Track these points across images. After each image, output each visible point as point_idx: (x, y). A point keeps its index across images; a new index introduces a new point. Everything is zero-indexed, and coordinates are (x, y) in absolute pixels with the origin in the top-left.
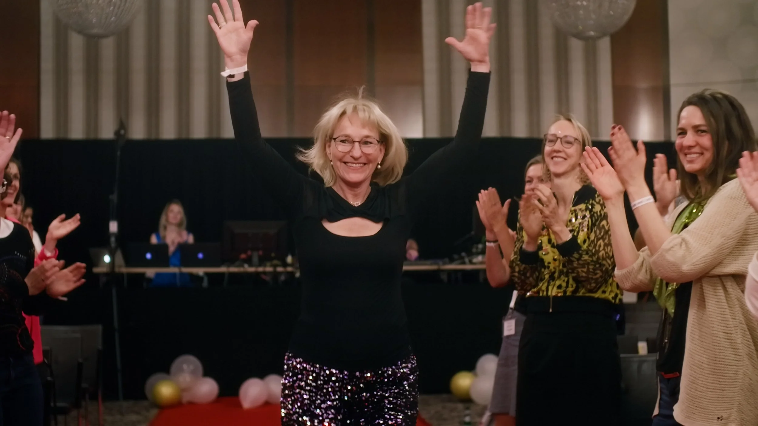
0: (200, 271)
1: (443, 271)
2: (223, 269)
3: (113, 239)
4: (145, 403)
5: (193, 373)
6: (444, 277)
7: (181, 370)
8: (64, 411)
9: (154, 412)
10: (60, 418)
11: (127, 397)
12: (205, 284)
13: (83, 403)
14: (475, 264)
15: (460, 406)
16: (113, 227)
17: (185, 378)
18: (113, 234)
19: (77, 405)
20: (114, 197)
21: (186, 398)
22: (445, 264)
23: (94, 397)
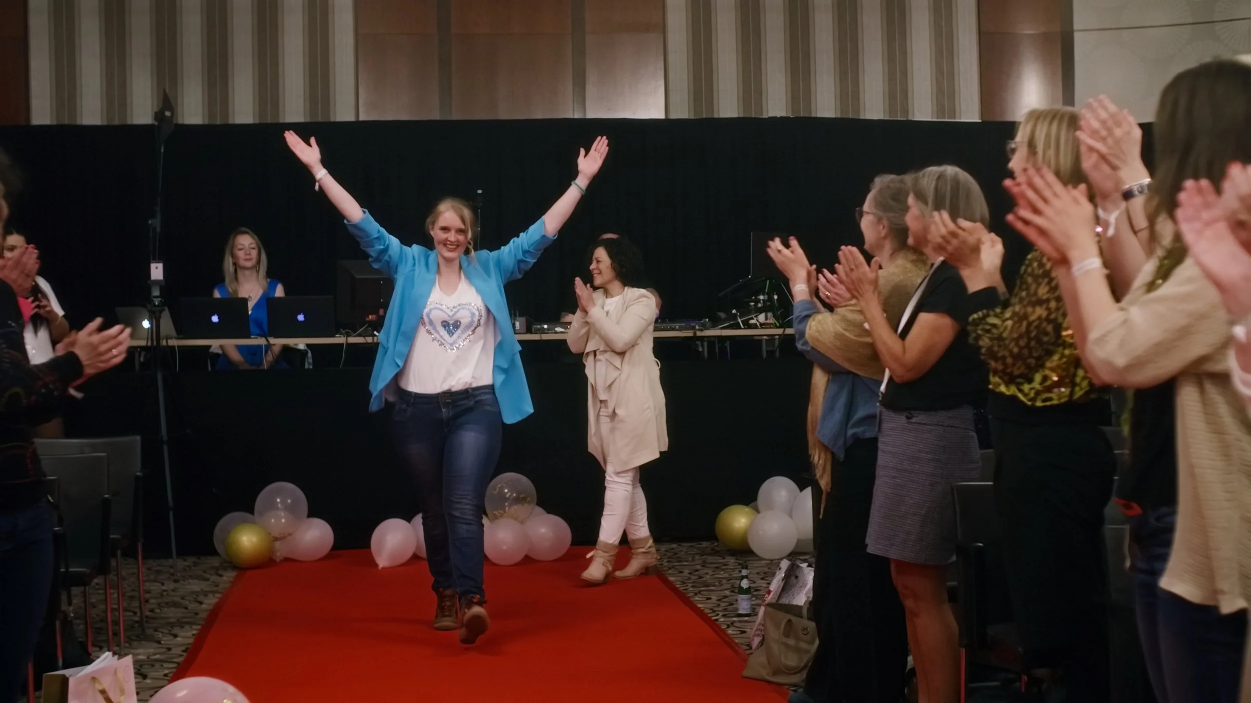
0: (301, 344)
1: (702, 338)
2: (339, 340)
3: (156, 292)
4: (215, 562)
5: (291, 509)
6: (703, 349)
7: (273, 506)
8: (82, 581)
9: (229, 576)
10: (76, 590)
11: (183, 553)
12: (309, 364)
13: (113, 563)
14: (755, 327)
15: (731, 560)
16: (157, 271)
17: (279, 520)
18: (157, 282)
19: (103, 569)
20: (156, 223)
21: (281, 551)
22: (704, 327)
23: (130, 553)
